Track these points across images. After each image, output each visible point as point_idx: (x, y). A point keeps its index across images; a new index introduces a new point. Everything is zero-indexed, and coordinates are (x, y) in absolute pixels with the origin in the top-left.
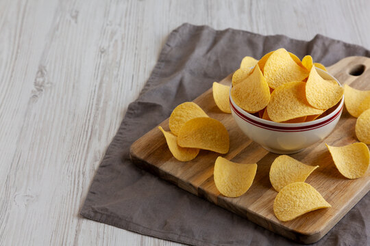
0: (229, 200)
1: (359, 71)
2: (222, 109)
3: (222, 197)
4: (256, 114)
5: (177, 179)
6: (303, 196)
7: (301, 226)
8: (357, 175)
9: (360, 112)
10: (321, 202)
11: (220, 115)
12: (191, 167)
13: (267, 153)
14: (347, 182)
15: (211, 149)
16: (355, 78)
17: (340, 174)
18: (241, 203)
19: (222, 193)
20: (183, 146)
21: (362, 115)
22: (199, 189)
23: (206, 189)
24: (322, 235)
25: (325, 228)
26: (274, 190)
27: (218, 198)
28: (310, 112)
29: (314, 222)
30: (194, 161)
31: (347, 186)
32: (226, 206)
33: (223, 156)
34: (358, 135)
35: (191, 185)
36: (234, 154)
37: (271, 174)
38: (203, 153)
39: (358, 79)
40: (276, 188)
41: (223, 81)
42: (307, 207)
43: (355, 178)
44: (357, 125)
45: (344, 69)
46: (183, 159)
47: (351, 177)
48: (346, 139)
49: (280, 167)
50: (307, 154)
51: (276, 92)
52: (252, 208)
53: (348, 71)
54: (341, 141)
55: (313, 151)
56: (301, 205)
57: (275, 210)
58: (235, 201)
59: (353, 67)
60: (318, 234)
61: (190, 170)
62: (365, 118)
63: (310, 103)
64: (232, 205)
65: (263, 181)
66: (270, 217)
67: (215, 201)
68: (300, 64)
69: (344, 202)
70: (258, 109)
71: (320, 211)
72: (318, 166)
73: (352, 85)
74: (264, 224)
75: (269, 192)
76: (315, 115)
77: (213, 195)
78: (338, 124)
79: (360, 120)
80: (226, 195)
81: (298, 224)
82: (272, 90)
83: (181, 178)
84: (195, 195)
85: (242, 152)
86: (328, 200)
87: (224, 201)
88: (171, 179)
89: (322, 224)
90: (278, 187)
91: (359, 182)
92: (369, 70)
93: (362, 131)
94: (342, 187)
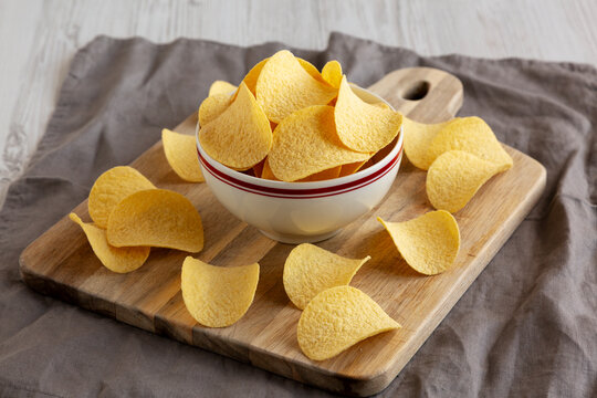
0: (214, 333)
1: (420, 92)
2: (183, 176)
3: (201, 329)
4: (249, 172)
5: (114, 305)
6: (349, 311)
7: (349, 365)
8: (439, 268)
9: (431, 160)
10: (382, 321)
11: (180, 186)
12: (136, 282)
13: (273, 244)
14: (421, 281)
15: (172, 246)
16: (414, 104)
17: (410, 267)
18: (237, 336)
19: (200, 321)
20: (118, 245)
21: (436, 162)
22: (156, 318)
23: (169, 317)
24: (390, 379)
25: (394, 366)
26: (294, 307)
27: (193, 332)
28: (347, 158)
29: (374, 356)
30: (142, 270)
31: (424, 288)
32: (210, 345)
33: (196, 256)
34: (433, 200)
35: (140, 313)
36: (213, 252)
37: (286, 278)
38: (158, 253)
39: (419, 106)
40: (297, 304)
41: (180, 127)
43: (436, 272)
44: (428, 182)
45: (393, 91)
46: (121, 269)
47: (429, 272)
48: (411, 207)
49: (301, 265)
50: (345, 240)
51: (282, 127)
52: (258, 343)
53: (400, 93)
54: (403, 213)
55: (357, 234)
56: (347, 328)
57: (301, 342)
58: (225, 334)
59: (409, 86)
60: (383, 376)
61: (137, 286)
62: (440, 168)
63: (345, 143)
64: (221, 341)
65: (273, 293)
66: (291, 355)
67: (188, 337)
68: (319, 79)
69: (423, 316)
70: (252, 162)
71: (383, 337)
72: (369, 257)
73: (410, 116)
74: (283, 370)
75: (286, 312)
76: (357, 164)
77: (184, 327)
78: (396, 184)
79: (434, 172)
80: (208, 325)
81: (345, 363)
82: (274, 126)
83: (120, 303)
84: (148, 332)
85: (231, 247)
86: (393, 314)
87: (205, 335)
88: (102, 307)
89: (388, 357)
90: (300, 301)
91: (444, 278)
92: (437, 89)
93: (438, 192)
94: (415, 291)
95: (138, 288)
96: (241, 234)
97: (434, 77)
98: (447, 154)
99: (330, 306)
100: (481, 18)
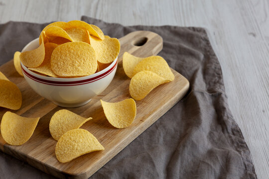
0: (13, 148)
1: (142, 42)
3: (8, 146)
6: (81, 140)
7: (70, 168)
8: (124, 126)
9: (134, 74)
11: (19, 78)
13: (52, 109)
14: (115, 131)
16: (138, 47)
17: (111, 125)
18: (22, 150)
19: (7, 142)
21: (135, 76)
25: (91, 170)
26: (53, 139)
27: (4, 147)
29: (82, 165)
31: (115, 134)
32: (11, 153)
34: (131, 93)
36: (24, 111)
37: (51, 125)
39: (139, 49)
40: (54, 137)
42: (83, 150)
43: (122, 127)
44: (131, 85)
45: (130, 41)
47: (119, 127)
48: (121, 96)
49: (60, 118)
50: (86, 109)
52: (31, 154)
53: (133, 42)
54: (116, 98)
55: (92, 107)
56: (79, 149)
58: (17, 149)
59: (138, 39)
60: (84, 174)
62: (137, 78)
64: (15, 151)
65: (43, 131)
67: (2, 149)
71: (94, 154)
73: (133, 54)
74: (40, 168)
75: (48, 142)
79: (134, 80)
80: (11, 144)
81: (68, 167)
85: (33, 108)
87: (9, 149)
89: (88, 166)
91: (126, 130)
92: (150, 41)
93: (134, 89)
94: (110, 135)
96: (39, 103)
97: (151, 36)
98: (142, 72)
99: (72, 138)
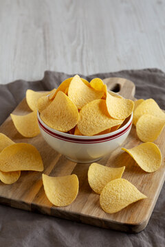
0: (63, 209)
2: (24, 135)
3: (55, 208)
5: (10, 200)
7: (129, 218)
8: (154, 169)
10: (138, 194)
11: (23, 140)
12: (18, 188)
13: (76, 164)
14: (148, 176)
19: (54, 204)
20: (6, 171)
22: (32, 205)
23: (38, 203)
26: (95, 193)
27: (51, 209)
28: (112, 124)
30: (18, 182)
31: (150, 179)
32: (60, 215)
35: (24, 203)
36: (49, 170)
37: (89, 180)
43: (153, 171)
46: (9, 182)
47: (150, 171)
51: (83, 110)
52: (85, 211)
54: (129, 145)
55: (111, 157)
56: (122, 198)
58: (67, 209)
60: (145, 222)
61: (19, 190)
62: (141, 123)
63: (112, 116)
65: (85, 188)
66: (102, 216)
67: (49, 212)
69: (154, 192)
72: (125, 167)
75: (92, 196)
76: (117, 126)
77: (47, 208)
80: (59, 205)
81: (127, 218)
82: (79, 110)
83: (13, 198)
84: (29, 211)
87: (58, 211)
88: (3, 201)
89: (146, 213)
90: (98, 190)
91: (158, 174)
93: (143, 134)
94: (147, 181)
95: (20, 190)
96: (59, 161)
97: (122, 81)
100: (118, 60)
